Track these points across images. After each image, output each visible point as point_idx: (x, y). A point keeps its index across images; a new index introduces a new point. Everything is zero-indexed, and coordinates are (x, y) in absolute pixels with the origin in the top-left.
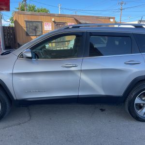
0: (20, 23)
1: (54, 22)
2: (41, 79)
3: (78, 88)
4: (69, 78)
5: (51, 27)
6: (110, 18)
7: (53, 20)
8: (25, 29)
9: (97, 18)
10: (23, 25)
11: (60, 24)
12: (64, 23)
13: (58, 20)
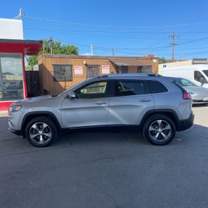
0: (47, 67)
1: (86, 65)
2: (82, 113)
3: (107, 120)
4: (100, 112)
5: (82, 71)
6: (152, 59)
7: (85, 62)
8: (53, 74)
9: (137, 58)
10: (50, 69)
11: (92, 67)
12: (97, 66)
13: (90, 63)
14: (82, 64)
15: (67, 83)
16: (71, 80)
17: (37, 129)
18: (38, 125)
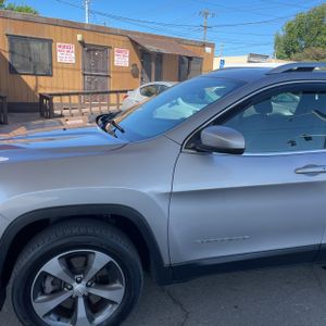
1: (82, 43)
5: (73, 55)
6: (204, 45)
7: (79, 37)
8: (7, 56)
11: (95, 50)
12: (105, 49)
13: (91, 40)
14: (73, 40)
15: (41, 79)
16: (49, 74)
17: (66, 278)
18: (68, 263)
